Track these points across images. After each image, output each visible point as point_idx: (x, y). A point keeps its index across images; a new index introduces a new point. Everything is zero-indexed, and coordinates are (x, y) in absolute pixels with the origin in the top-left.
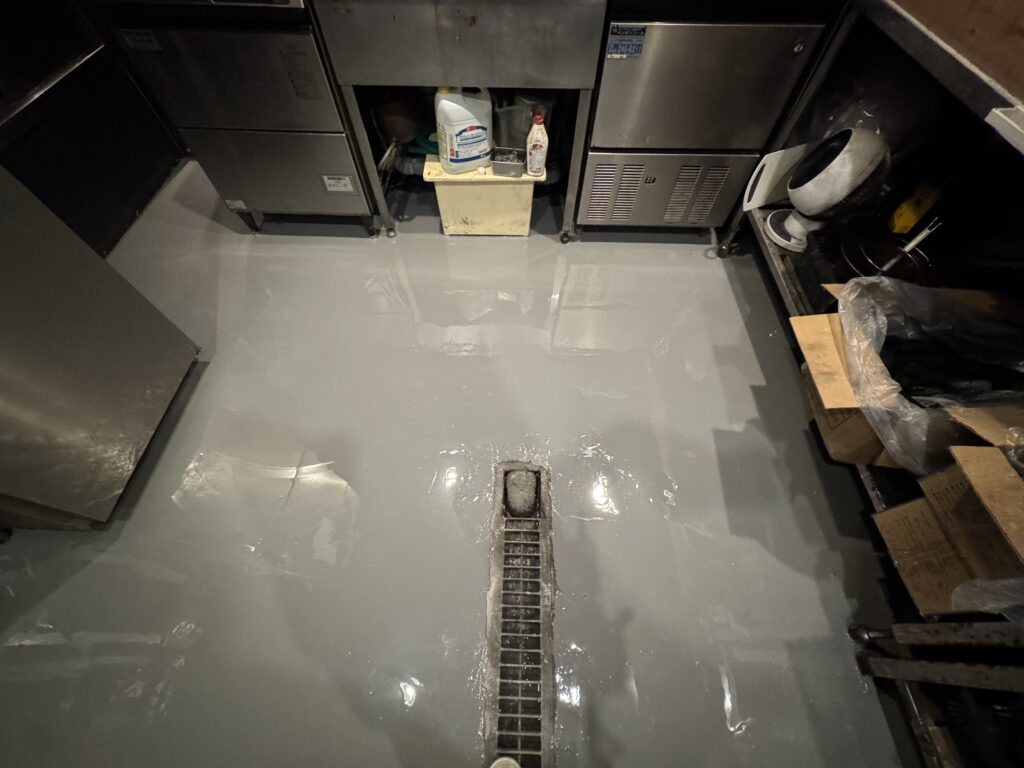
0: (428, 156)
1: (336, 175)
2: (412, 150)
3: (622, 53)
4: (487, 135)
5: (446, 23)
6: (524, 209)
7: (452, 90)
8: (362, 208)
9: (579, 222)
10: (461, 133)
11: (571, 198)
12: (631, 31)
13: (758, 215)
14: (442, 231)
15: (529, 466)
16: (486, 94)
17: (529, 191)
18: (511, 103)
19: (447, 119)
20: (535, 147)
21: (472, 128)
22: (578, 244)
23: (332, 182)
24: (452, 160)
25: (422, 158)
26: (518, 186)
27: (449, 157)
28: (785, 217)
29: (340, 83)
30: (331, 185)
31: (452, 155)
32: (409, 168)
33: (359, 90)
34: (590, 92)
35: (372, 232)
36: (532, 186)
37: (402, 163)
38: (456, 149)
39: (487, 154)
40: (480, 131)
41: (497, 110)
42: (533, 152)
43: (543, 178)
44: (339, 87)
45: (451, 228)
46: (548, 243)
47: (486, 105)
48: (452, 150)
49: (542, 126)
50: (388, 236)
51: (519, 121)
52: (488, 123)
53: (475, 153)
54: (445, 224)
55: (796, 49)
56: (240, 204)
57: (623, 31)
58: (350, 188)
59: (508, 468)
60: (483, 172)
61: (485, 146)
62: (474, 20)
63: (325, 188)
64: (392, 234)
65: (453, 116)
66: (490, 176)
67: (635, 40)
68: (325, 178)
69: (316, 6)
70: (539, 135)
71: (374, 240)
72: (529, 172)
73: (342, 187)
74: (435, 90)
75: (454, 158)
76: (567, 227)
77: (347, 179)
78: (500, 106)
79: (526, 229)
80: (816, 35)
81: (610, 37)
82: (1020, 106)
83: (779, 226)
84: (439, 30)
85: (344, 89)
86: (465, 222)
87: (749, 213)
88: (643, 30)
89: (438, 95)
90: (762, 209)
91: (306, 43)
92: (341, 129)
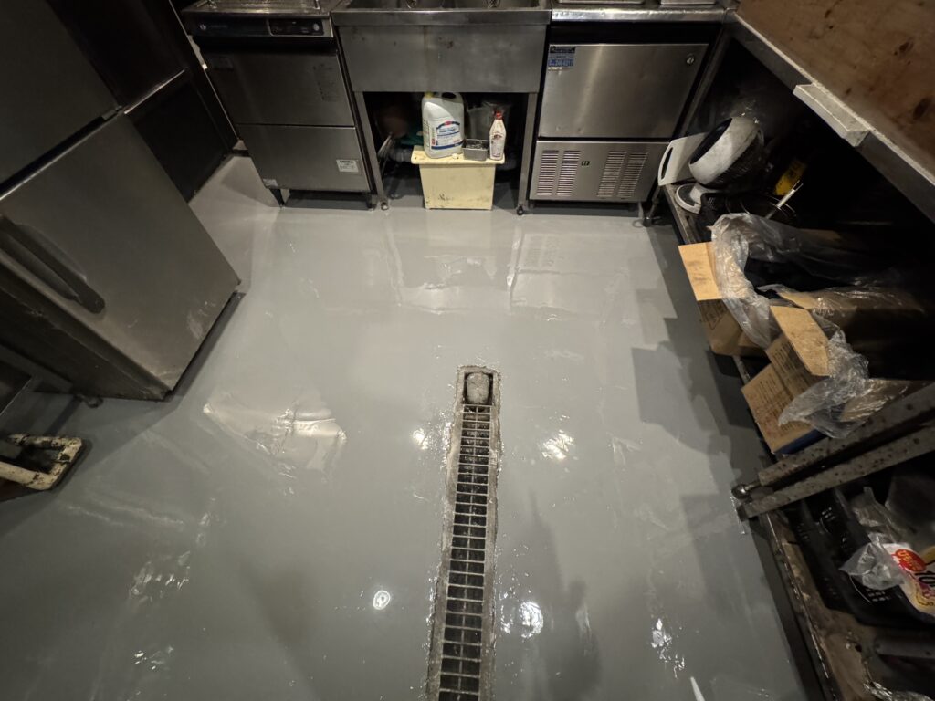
0: (415, 147)
1: (347, 160)
2: (404, 143)
3: (558, 66)
4: (460, 129)
5: (431, 46)
6: (489, 188)
7: (435, 94)
8: (364, 186)
9: (531, 198)
10: (440, 126)
11: (524, 177)
12: (564, 50)
13: (670, 189)
14: (424, 206)
15: (484, 371)
16: (459, 98)
17: (491, 173)
18: (479, 105)
19: (430, 115)
20: (496, 137)
21: (449, 123)
22: (531, 216)
23: (343, 164)
24: (433, 148)
25: (411, 148)
26: (483, 168)
27: (431, 145)
28: (689, 190)
29: (354, 90)
30: (343, 167)
31: (433, 143)
32: (400, 157)
33: (368, 96)
34: (536, 95)
35: (370, 206)
36: (494, 169)
37: (396, 153)
38: (436, 139)
39: (460, 144)
40: (454, 125)
41: (468, 110)
42: (495, 141)
43: (502, 161)
44: (353, 93)
45: (430, 203)
46: (507, 216)
47: (459, 107)
48: (433, 140)
49: (501, 121)
50: (382, 209)
51: (484, 119)
52: (461, 121)
53: (450, 142)
54: (426, 200)
55: (688, 61)
56: (273, 183)
57: (559, 50)
58: (356, 169)
59: (467, 371)
60: (456, 157)
61: (459, 137)
62: (451, 44)
63: (337, 169)
64: (385, 207)
65: (435, 114)
66: (462, 160)
67: (568, 56)
68: (338, 161)
69: (342, 36)
70: (498, 128)
71: (371, 212)
72: (492, 157)
73: (350, 170)
74: (422, 95)
75: (435, 145)
76: (522, 201)
77: (355, 162)
78: (470, 108)
79: (489, 205)
80: (703, 51)
81: (549, 55)
82: (815, 83)
83: (685, 196)
84: (426, 51)
85: (356, 94)
86: (442, 198)
87: (663, 187)
88: (574, 49)
89: (425, 99)
90: (674, 184)
91: (333, 62)
92: (352, 123)
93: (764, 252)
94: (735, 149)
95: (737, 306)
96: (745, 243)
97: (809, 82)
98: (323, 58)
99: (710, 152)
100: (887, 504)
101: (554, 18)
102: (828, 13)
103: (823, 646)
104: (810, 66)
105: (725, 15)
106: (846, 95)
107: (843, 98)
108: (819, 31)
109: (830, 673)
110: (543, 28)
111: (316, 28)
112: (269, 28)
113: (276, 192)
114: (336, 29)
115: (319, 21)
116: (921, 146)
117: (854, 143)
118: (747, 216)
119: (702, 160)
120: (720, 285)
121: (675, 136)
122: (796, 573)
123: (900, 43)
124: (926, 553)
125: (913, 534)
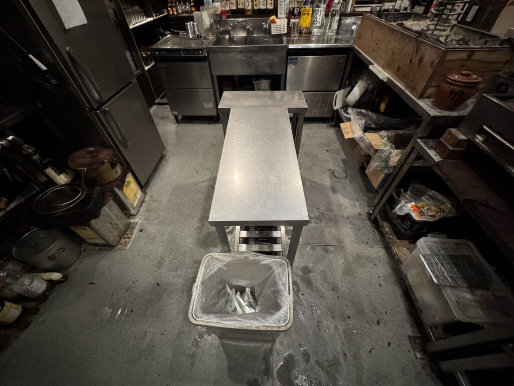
1: (208, 102)
3: (292, 64)
5: (243, 58)
8: (214, 114)
12: (294, 59)
13: (340, 110)
18: (259, 80)
28: (347, 109)
30: (206, 105)
33: (218, 77)
34: (284, 75)
44: (212, 76)
51: (260, 85)
55: (341, 62)
56: (176, 113)
57: (292, 59)
58: (211, 106)
62: (251, 57)
63: (204, 107)
67: (295, 61)
68: (204, 103)
69: (210, 55)
73: (209, 106)
77: (211, 103)
80: (345, 58)
81: (288, 60)
82: (376, 65)
83: (346, 112)
84: (242, 60)
85: (214, 77)
87: (337, 110)
88: (297, 58)
90: (342, 108)
91: (206, 64)
92: (211, 87)
93: (371, 124)
94: (360, 92)
95: (359, 139)
96: (363, 121)
97: (374, 64)
98: (202, 63)
99: (352, 93)
100: (408, 193)
101: (289, 47)
102: (377, 44)
103: (396, 250)
104: (374, 60)
105: (351, 45)
106: (383, 67)
107: (382, 68)
108: (375, 49)
109: (398, 257)
110: (285, 51)
111: (201, 52)
112: (182, 53)
113: (176, 117)
114: (208, 53)
115: (201, 50)
116: (399, 79)
117: (385, 81)
118: (364, 111)
119: (349, 96)
120: (353, 134)
121: (340, 89)
122: (387, 230)
123: (392, 51)
124: (419, 205)
125: (415, 200)
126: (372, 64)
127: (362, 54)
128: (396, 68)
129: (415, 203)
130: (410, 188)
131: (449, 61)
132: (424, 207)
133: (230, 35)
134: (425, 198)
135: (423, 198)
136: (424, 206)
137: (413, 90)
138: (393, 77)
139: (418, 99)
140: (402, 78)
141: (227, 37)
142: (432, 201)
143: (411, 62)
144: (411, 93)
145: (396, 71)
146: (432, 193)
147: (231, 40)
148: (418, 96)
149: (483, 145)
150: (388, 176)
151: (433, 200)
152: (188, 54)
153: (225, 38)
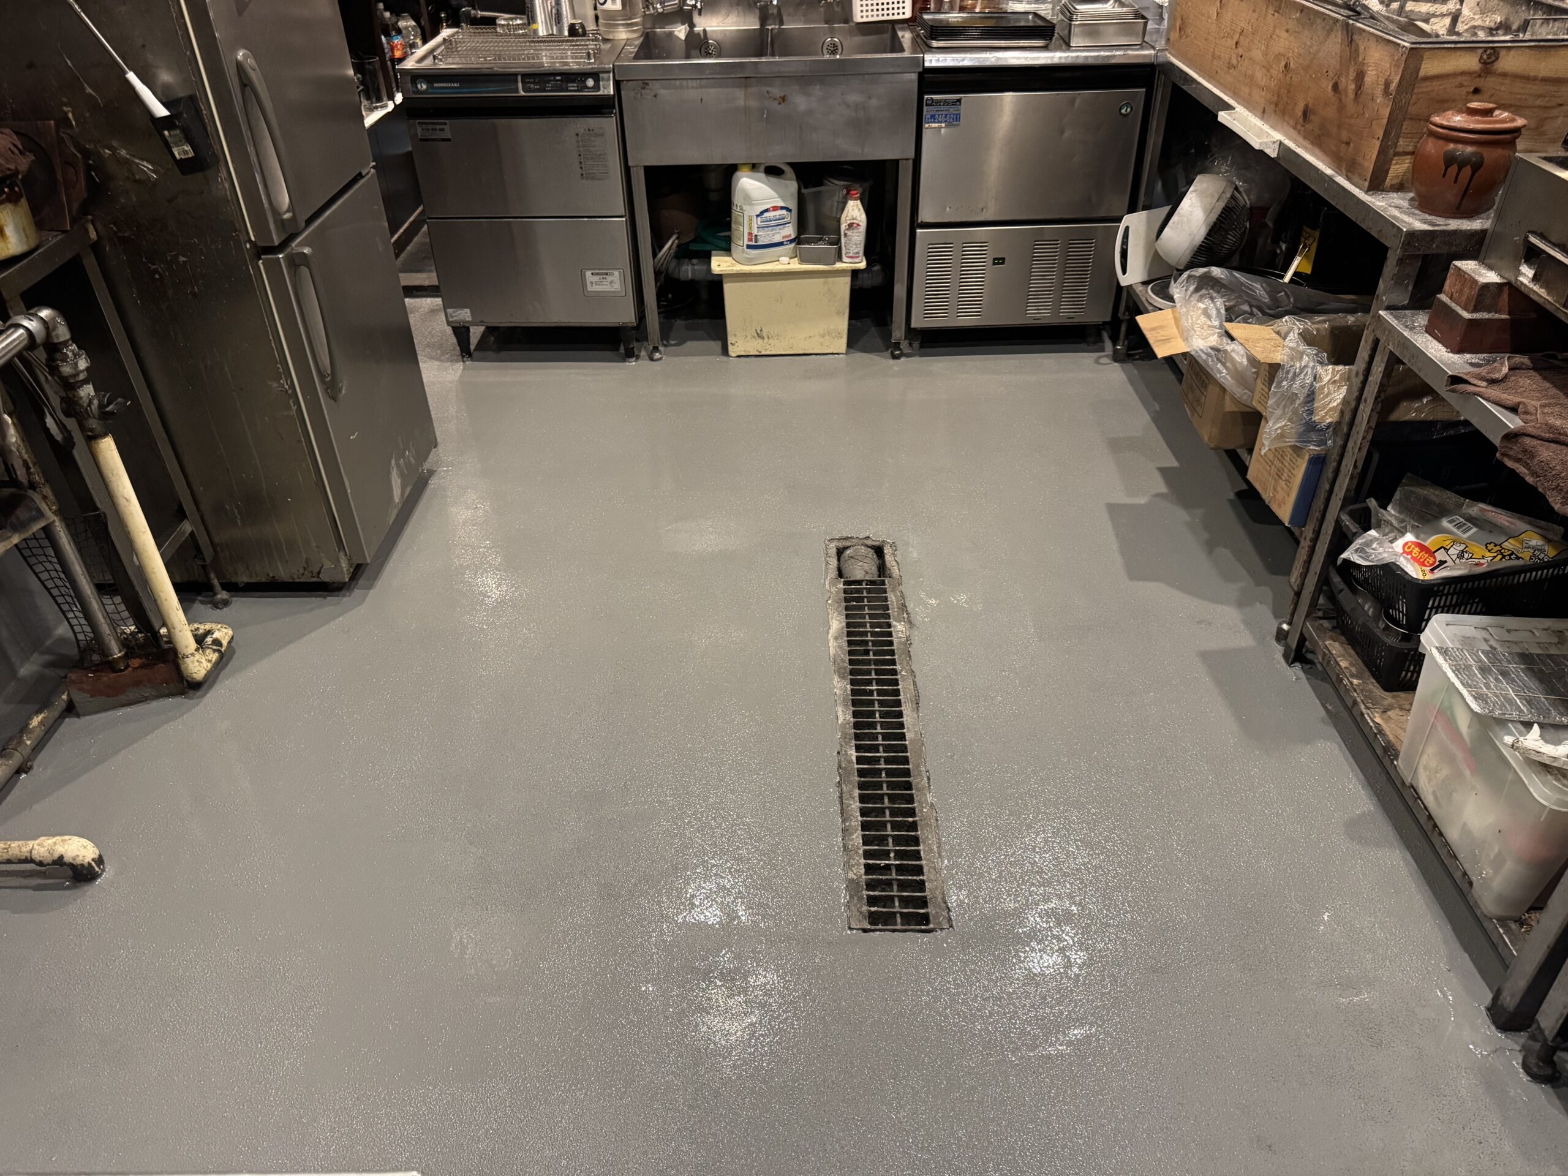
0: (713, 252)
1: (602, 271)
2: (694, 247)
3: (939, 122)
4: (791, 217)
5: (753, 104)
6: (838, 313)
7: (754, 167)
8: (626, 316)
9: (913, 325)
10: (762, 213)
11: (900, 290)
12: (946, 102)
13: (1139, 289)
14: (725, 351)
15: (869, 542)
16: (790, 173)
17: (843, 287)
18: (820, 185)
19: (748, 199)
20: (851, 226)
21: (775, 208)
22: (917, 359)
23: (596, 278)
24: (749, 247)
25: (707, 257)
26: (830, 278)
27: (746, 242)
28: (1168, 284)
29: (630, 164)
30: (594, 283)
31: (750, 240)
32: (689, 270)
33: (651, 171)
34: (911, 163)
35: (630, 354)
36: (850, 274)
37: (679, 265)
38: (755, 232)
39: (791, 241)
40: (784, 212)
41: (804, 191)
42: (849, 233)
43: (863, 265)
44: (628, 169)
45: (739, 344)
47: (792, 186)
48: (750, 234)
49: (859, 202)
50: (652, 359)
51: (829, 205)
52: (793, 205)
53: (777, 238)
54: (731, 339)
55: (1123, 111)
56: (464, 315)
57: (938, 102)
58: (616, 287)
59: (841, 544)
60: (786, 262)
61: (790, 231)
62: (783, 98)
63: (585, 288)
64: (657, 355)
65: (754, 195)
66: (795, 265)
67: (952, 110)
68: (588, 274)
69: (623, 93)
70: (855, 212)
71: (632, 364)
72: (845, 259)
73: (606, 288)
74: (729, 172)
75: (753, 243)
76: (898, 333)
77: (616, 273)
78: (806, 187)
79: (841, 344)
80: (1141, 99)
81: (925, 108)
82: (1240, 109)
83: (1162, 292)
84: (747, 110)
85: (633, 170)
86: (760, 336)
87: (1131, 288)
88: (959, 100)
89: (738, 174)
90: (1145, 283)
91: (608, 125)
92: (622, 211)
94: (1208, 215)
96: (1221, 304)
97: (1233, 108)
98: (593, 122)
99: (1174, 219)
100: (1389, 508)
101: (927, 64)
102: (1237, 43)
104: (1235, 95)
105: (1156, 56)
106: (1263, 114)
107: (1262, 118)
109: (1387, 740)
110: (914, 77)
111: (590, 83)
112: (520, 85)
113: (461, 332)
114: (618, 84)
116: (1313, 143)
117: (1272, 154)
119: (1168, 232)
120: (1186, 339)
122: (1343, 663)
123: (1283, 63)
124: (1431, 541)
125: (1415, 530)
126: (1228, 107)
127: (1194, 80)
128: (1299, 111)
129: (1417, 537)
130: (1397, 495)
131: (1427, 79)
132: (1447, 550)
133: (692, 25)
134: (1450, 522)
135: (1445, 523)
136: (1446, 544)
137: (1350, 168)
138: (1295, 141)
139: (1366, 192)
140: (1318, 140)
141: (681, 31)
142: (1474, 530)
143: (1335, 87)
144: (1348, 179)
145: (1301, 120)
146: (1476, 509)
147: (698, 44)
148: (1367, 184)
149: (1536, 288)
150: (1317, 463)
151: (1476, 525)
152: (545, 91)
153: (670, 35)
